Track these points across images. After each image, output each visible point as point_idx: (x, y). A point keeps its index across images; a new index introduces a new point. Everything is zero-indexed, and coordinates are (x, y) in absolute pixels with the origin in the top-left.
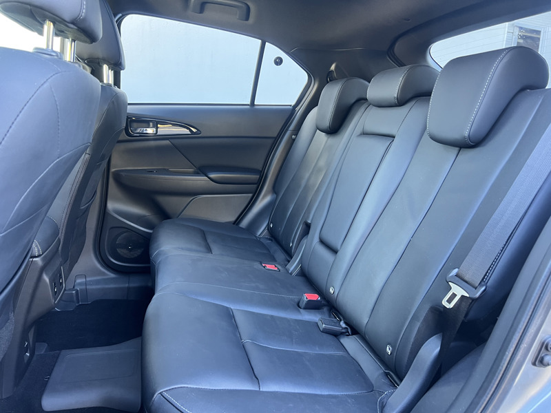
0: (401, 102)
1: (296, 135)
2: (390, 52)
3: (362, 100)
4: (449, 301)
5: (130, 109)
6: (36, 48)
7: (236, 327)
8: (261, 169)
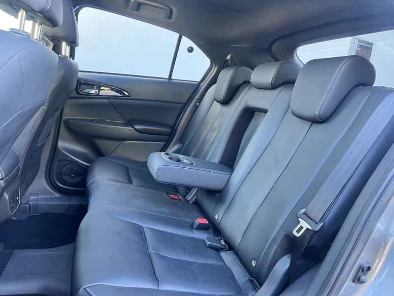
0: (273, 87)
1: (200, 103)
2: (269, 50)
3: (247, 83)
4: (298, 231)
5: (80, 75)
6: (11, 29)
7: (145, 240)
8: (173, 125)
